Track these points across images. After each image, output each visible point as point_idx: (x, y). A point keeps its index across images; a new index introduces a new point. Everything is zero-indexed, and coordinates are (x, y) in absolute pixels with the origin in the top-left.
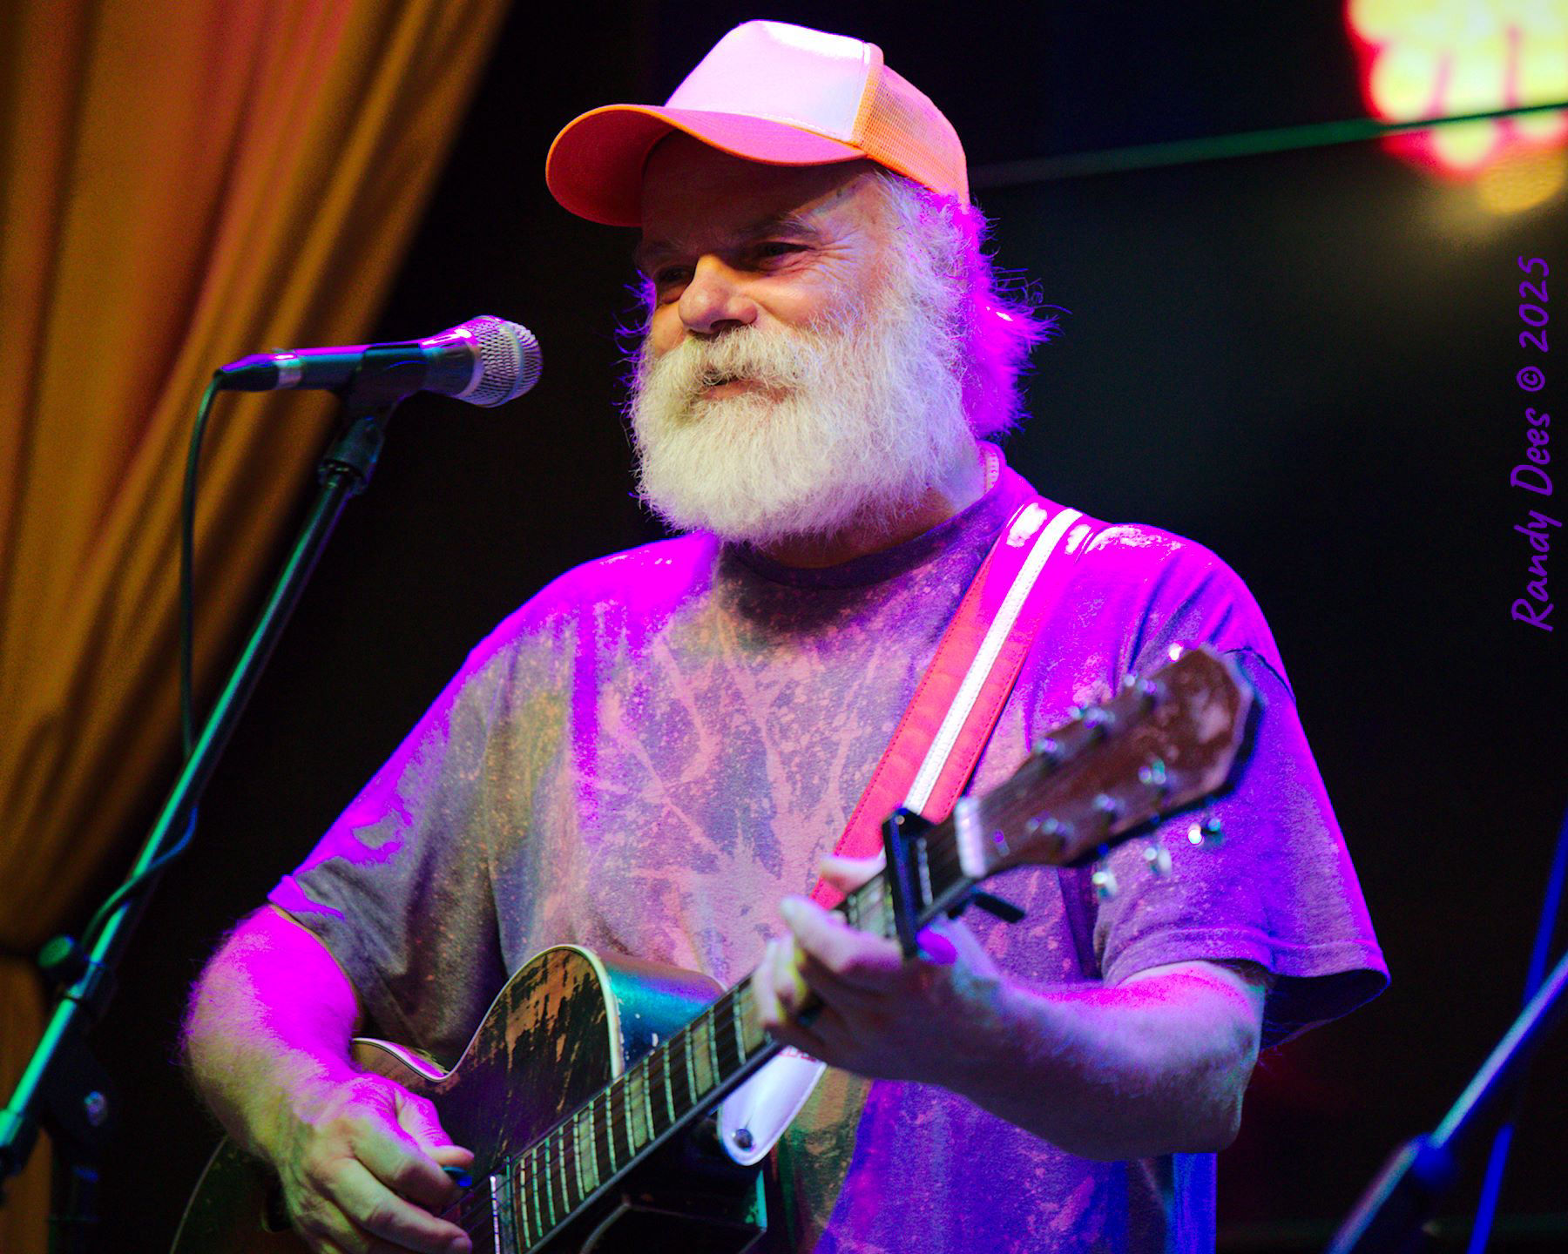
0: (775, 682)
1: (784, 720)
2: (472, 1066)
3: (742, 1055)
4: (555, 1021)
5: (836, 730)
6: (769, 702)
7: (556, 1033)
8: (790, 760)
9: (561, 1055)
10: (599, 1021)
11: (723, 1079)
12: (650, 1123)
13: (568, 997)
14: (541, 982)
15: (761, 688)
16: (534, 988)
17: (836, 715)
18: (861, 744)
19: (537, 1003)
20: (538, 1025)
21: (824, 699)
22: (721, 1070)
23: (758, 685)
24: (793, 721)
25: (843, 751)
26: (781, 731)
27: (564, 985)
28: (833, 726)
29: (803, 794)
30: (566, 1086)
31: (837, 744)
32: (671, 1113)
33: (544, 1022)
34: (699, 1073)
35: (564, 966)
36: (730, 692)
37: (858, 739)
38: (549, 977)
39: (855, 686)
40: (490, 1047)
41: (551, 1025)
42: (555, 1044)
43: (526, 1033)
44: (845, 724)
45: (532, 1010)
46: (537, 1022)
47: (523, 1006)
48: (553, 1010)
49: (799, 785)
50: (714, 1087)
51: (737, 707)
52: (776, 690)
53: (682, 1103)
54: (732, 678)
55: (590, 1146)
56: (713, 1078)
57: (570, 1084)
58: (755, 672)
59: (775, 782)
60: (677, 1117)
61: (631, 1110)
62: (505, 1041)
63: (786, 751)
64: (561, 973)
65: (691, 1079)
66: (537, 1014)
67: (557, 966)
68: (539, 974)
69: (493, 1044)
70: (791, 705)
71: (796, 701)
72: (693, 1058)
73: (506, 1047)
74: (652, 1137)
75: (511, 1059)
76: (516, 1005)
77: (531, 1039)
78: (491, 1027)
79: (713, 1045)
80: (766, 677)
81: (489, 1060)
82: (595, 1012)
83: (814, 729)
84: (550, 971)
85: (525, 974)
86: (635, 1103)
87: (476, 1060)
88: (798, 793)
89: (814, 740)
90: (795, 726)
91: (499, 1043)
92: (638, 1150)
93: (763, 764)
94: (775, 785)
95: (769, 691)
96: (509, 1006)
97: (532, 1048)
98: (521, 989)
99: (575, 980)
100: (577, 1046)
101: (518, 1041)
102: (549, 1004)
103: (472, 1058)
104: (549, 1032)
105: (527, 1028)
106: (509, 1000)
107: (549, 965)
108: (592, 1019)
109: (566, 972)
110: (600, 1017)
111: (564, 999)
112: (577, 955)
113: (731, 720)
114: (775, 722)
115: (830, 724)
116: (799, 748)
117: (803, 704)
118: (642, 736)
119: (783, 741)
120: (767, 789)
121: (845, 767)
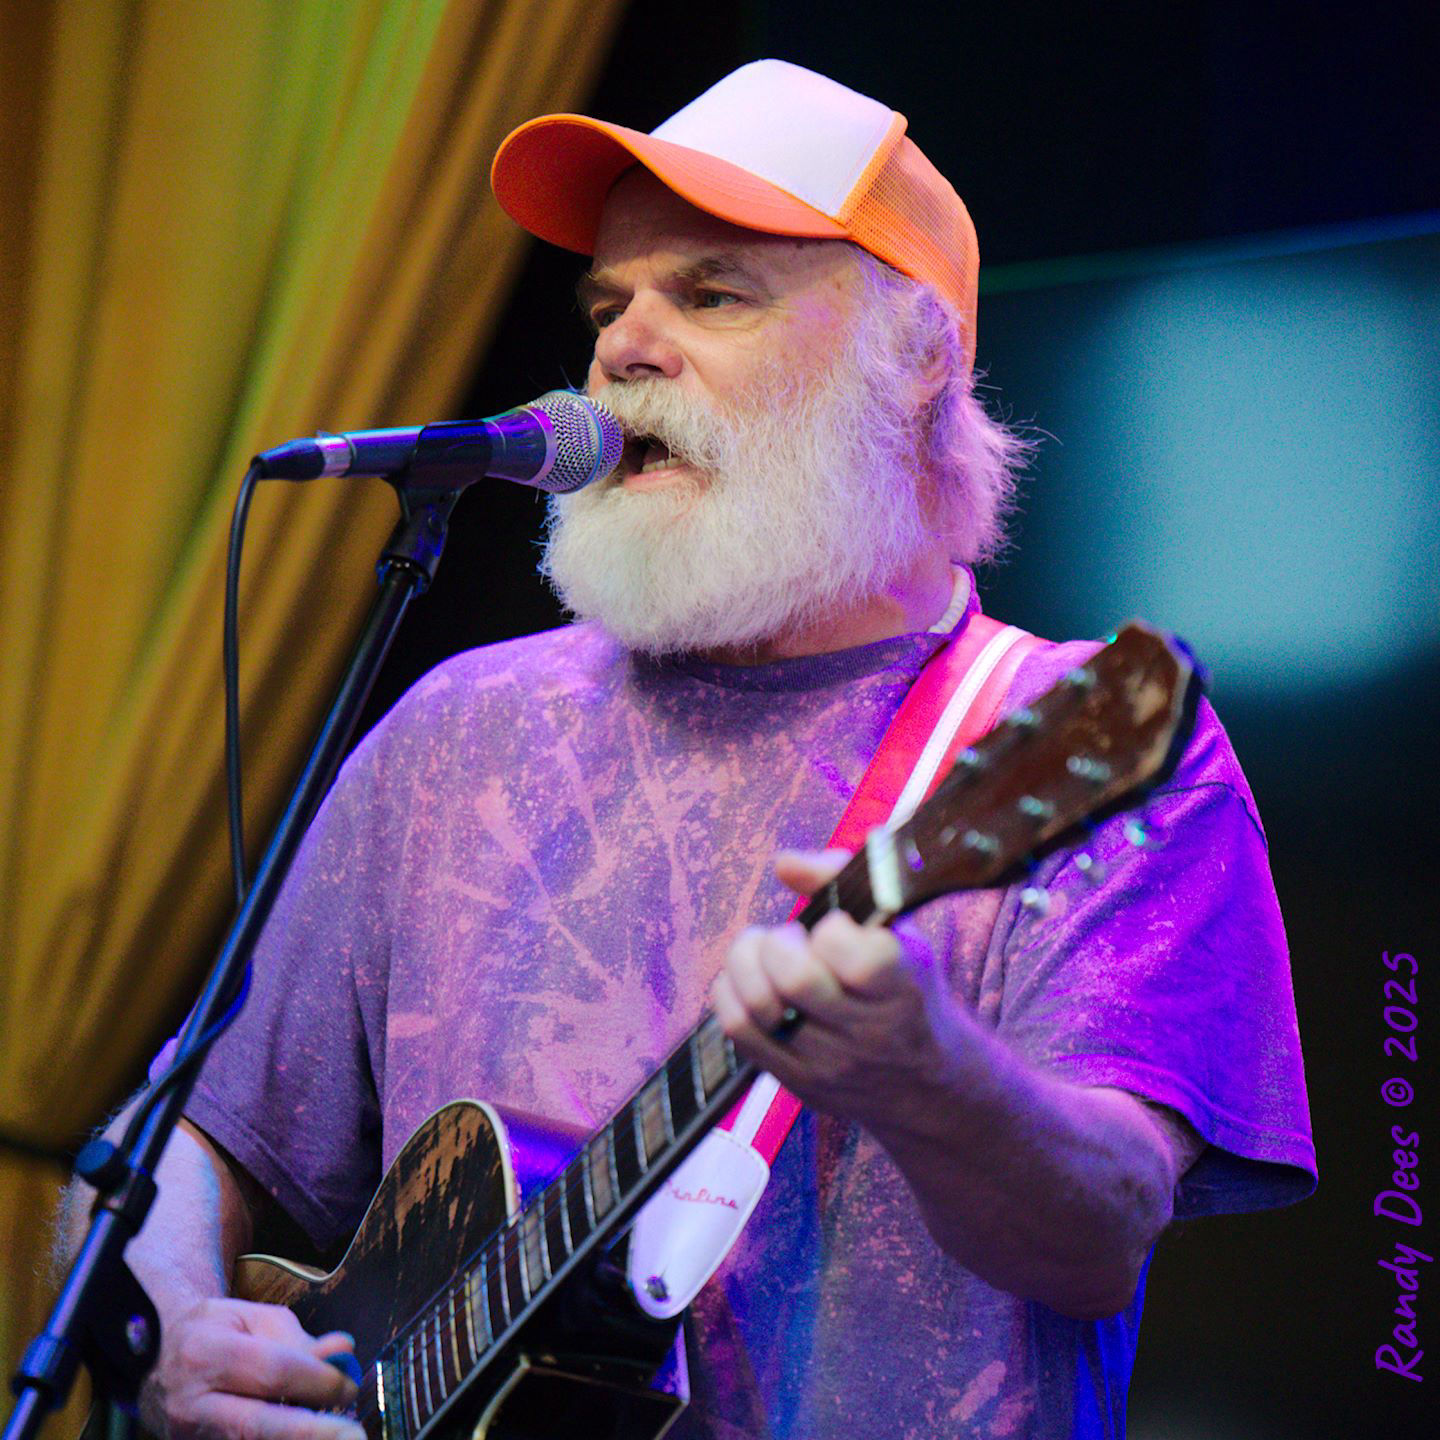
0: (688, 793)
1: (695, 836)
2: (360, 1256)
3: (643, 1163)
4: (448, 1186)
5: (751, 851)
6: (680, 814)
7: (448, 1199)
8: (697, 881)
9: (454, 1221)
10: (494, 1173)
11: (623, 1195)
12: (547, 1261)
13: (461, 1157)
14: (433, 1146)
15: (672, 799)
16: (425, 1156)
17: (752, 835)
19: (428, 1170)
20: (430, 1195)
21: (741, 815)
22: (620, 1183)
23: (670, 794)
24: (705, 838)
25: (756, 875)
26: (690, 849)
27: (456, 1144)
28: (749, 847)
29: (708, 920)
30: (459, 1252)
32: (568, 1242)
33: (436, 1188)
34: (598, 1193)
35: (457, 1123)
38: (441, 1139)
39: (778, 802)
40: (378, 1231)
41: (443, 1190)
42: (447, 1211)
43: (417, 1206)
44: (761, 846)
45: (423, 1178)
46: (428, 1191)
47: (413, 1177)
48: (445, 1174)
49: (705, 910)
51: (644, 820)
52: (689, 802)
53: (580, 1231)
54: (642, 788)
55: (482, 1301)
56: (612, 1194)
57: (463, 1249)
59: (678, 905)
60: (576, 1246)
61: (526, 1254)
62: (394, 1220)
63: (694, 871)
64: (453, 1131)
65: (589, 1202)
66: (428, 1183)
67: (449, 1126)
68: (431, 1139)
69: (382, 1227)
70: (705, 819)
71: (710, 815)
73: (395, 1226)
74: (549, 1275)
75: (400, 1237)
76: (405, 1178)
77: (422, 1211)
78: (379, 1210)
80: (679, 787)
81: (376, 1247)
82: (490, 1164)
83: (726, 848)
84: (442, 1132)
85: (415, 1141)
86: (530, 1242)
87: (362, 1250)
88: (703, 918)
89: (726, 860)
90: (707, 844)
91: (388, 1224)
92: (533, 1295)
94: (677, 908)
95: (681, 803)
96: (398, 1181)
97: (423, 1221)
98: (411, 1159)
99: (468, 1136)
100: (470, 1207)
101: (409, 1217)
102: (441, 1169)
103: (360, 1247)
104: (441, 1200)
105: (417, 1201)
106: (398, 1175)
107: (440, 1128)
108: (487, 1173)
109: (459, 1130)
110: (495, 1169)
111: (456, 1159)
112: (470, 1108)
113: (634, 833)
114: (685, 838)
115: (746, 844)
116: (707, 868)
117: (718, 819)
118: (533, 846)
119: (692, 859)
120: (668, 912)
121: (757, 893)
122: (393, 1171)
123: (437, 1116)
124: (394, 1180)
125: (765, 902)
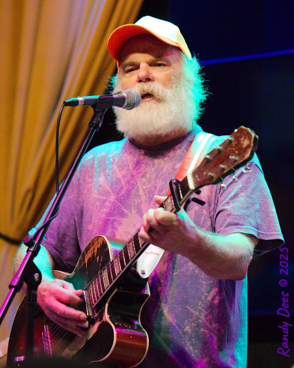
0: (142, 172)
1: (144, 181)
2: (78, 269)
3: (141, 245)
4: (96, 253)
5: (156, 184)
6: (140, 177)
7: (97, 256)
8: (145, 190)
9: (99, 261)
10: (106, 250)
11: (137, 253)
12: (120, 267)
13: (99, 247)
14: (92, 246)
16: (91, 248)
17: (156, 180)
18: (162, 186)
19: (92, 250)
20: (92, 255)
21: (154, 176)
22: (136, 250)
23: (137, 173)
24: (146, 181)
25: (158, 188)
26: (143, 184)
27: (98, 245)
28: (156, 183)
29: (148, 198)
30: (100, 267)
31: (156, 187)
32: (125, 263)
33: (94, 254)
34: (131, 253)
35: (97, 240)
36: (131, 175)
37: (161, 185)
38: (94, 244)
39: (161, 173)
41: (95, 255)
42: (97, 259)
43: (90, 258)
44: (158, 182)
45: (91, 253)
48: (96, 251)
49: (147, 196)
50: (135, 255)
51: (133, 178)
52: (142, 174)
53: (127, 261)
55: (106, 277)
56: (134, 253)
57: (101, 267)
58: (137, 170)
59: (141, 195)
60: (127, 264)
61: (116, 266)
62: (85, 261)
63: (144, 188)
64: (97, 242)
65: (129, 254)
66: (92, 253)
67: (96, 241)
68: (91, 245)
69: (82, 263)
70: (146, 177)
71: (147, 177)
72: (129, 250)
73: (85, 263)
74: (121, 270)
75: (86, 265)
76: (87, 253)
77: (91, 259)
78: (81, 259)
79: (134, 245)
80: (139, 171)
81: (81, 267)
82: (106, 248)
83: (151, 183)
84: (94, 242)
85: (88, 245)
86: (116, 264)
87: (78, 268)
88: (147, 198)
89: (151, 186)
90: (147, 183)
91: (83, 262)
92: (118, 275)
93: (139, 191)
94: (142, 196)
95: (140, 174)
96: (85, 253)
97: (91, 261)
98: (87, 249)
99: (100, 243)
100: (102, 257)
101: (88, 260)
102: (95, 250)
103: (78, 267)
104: (95, 257)
105: (90, 257)
106: (85, 252)
107: (94, 241)
108: (105, 250)
109: (98, 242)
110: (107, 249)
111: (98, 248)
112: (100, 237)
113: (131, 181)
114: (141, 182)
115: (155, 182)
116: (147, 188)
117: (149, 177)
118: (110, 185)
119: (144, 186)
120: (140, 197)
121: (158, 192)
122: (84, 251)
123: (93, 239)
124: (84, 253)
125: (160, 194)
